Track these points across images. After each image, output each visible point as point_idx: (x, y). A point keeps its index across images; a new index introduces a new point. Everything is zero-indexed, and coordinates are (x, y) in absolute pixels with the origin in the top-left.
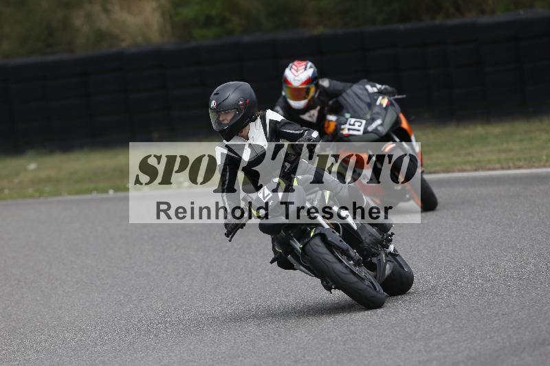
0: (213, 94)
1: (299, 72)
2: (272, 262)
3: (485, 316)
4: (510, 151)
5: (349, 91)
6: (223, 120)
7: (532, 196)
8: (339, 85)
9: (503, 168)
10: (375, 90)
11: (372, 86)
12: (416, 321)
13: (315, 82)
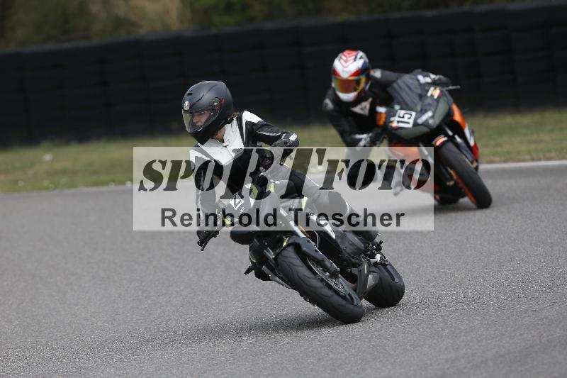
0: (186, 94)
1: (348, 64)
2: (248, 272)
4: (541, 141)
5: (400, 82)
6: (197, 122)
8: (391, 75)
9: (533, 160)
10: (429, 80)
11: (424, 76)
13: (366, 73)
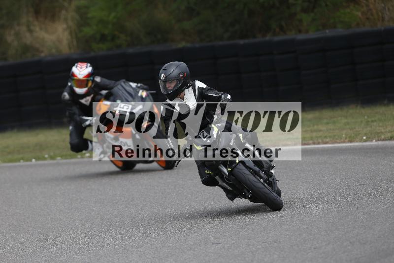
3: (302, 249)
7: (335, 163)
12: (252, 253)
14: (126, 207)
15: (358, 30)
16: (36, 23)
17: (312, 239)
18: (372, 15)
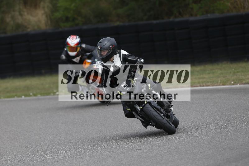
1: (74, 40)
3: (193, 153)
4: (204, 78)
6: (103, 54)
7: (214, 99)
9: (200, 86)
12: (162, 155)
13: (80, 45)
14: (82, 126)
15: (228, 14)
16: (25, 10)
17: (199, 146)
18: (237, 5)
